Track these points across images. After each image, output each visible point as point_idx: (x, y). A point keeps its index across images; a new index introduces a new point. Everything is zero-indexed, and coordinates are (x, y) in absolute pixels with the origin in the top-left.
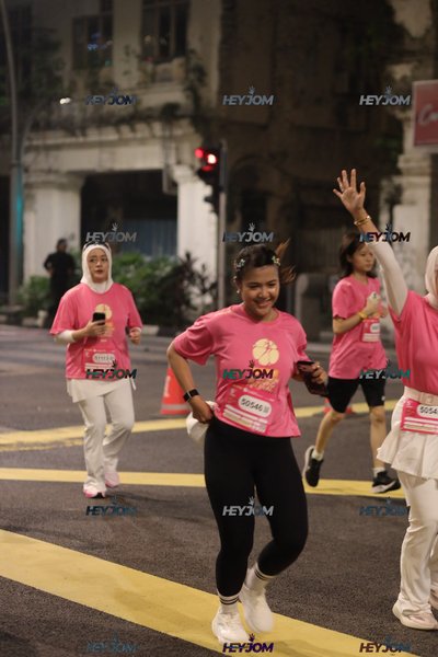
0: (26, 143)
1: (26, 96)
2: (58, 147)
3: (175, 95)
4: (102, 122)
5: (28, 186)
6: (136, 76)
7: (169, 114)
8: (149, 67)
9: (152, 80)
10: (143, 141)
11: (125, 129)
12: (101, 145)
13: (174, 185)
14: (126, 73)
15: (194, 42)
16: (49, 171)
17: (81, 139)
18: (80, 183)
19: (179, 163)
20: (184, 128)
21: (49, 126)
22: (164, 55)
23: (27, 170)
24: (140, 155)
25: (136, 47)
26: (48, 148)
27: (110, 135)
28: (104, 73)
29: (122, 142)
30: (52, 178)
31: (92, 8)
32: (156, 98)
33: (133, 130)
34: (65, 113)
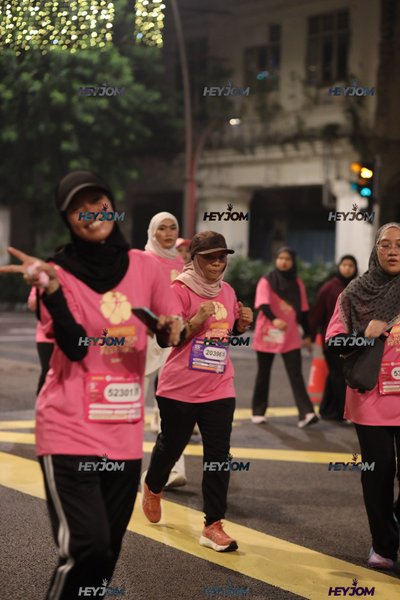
0: (199, 161)
1: (201, 119)
2: (229, 165)
3: (336, 116)
4: (269, 141)
5: (202, 200)
6: (301, 99)
7: (330, 133)
8: (313, 91)
9: (314, 103)
10: (305, 159)
11: (290, 149)
12: (268, 162)
13: (333, 199)
14: (292, 97)
15: (354, 68)
16: (221, 186)
17: (249, 157)
18: (249, 197)
19: (339, 178)
20: (343, 147)
21: (221, 146)
22: (327, 80)
23: (200, 185)
24: (303, 172)
25: (301, 72)
26: (220, 166)
27: (276, 153)
28: (272, 97)
29: (288, 160)
30: (224, 192)
31: (261, 38)
32: (318, 119)
33: (297, 148)
34: (236, 133)
